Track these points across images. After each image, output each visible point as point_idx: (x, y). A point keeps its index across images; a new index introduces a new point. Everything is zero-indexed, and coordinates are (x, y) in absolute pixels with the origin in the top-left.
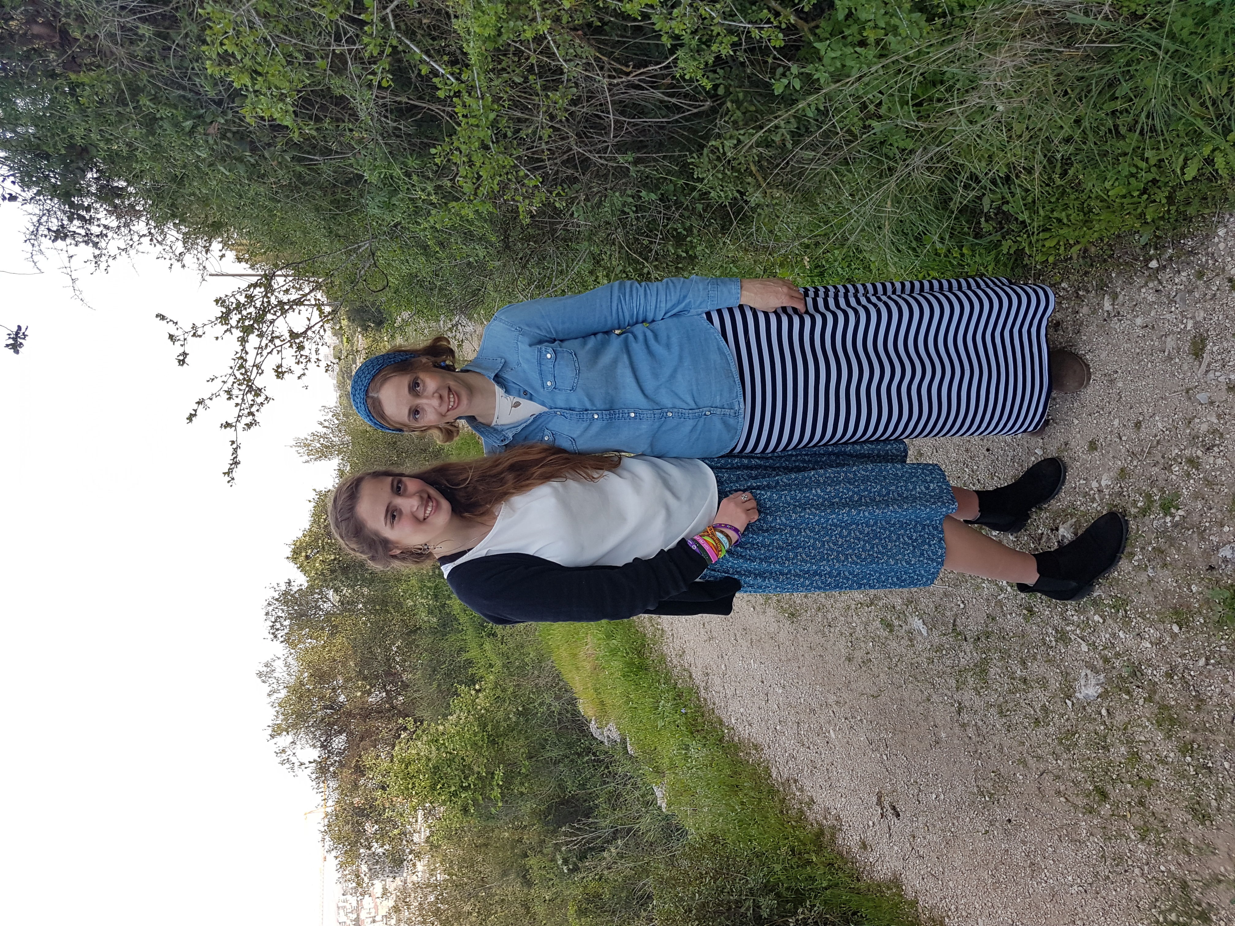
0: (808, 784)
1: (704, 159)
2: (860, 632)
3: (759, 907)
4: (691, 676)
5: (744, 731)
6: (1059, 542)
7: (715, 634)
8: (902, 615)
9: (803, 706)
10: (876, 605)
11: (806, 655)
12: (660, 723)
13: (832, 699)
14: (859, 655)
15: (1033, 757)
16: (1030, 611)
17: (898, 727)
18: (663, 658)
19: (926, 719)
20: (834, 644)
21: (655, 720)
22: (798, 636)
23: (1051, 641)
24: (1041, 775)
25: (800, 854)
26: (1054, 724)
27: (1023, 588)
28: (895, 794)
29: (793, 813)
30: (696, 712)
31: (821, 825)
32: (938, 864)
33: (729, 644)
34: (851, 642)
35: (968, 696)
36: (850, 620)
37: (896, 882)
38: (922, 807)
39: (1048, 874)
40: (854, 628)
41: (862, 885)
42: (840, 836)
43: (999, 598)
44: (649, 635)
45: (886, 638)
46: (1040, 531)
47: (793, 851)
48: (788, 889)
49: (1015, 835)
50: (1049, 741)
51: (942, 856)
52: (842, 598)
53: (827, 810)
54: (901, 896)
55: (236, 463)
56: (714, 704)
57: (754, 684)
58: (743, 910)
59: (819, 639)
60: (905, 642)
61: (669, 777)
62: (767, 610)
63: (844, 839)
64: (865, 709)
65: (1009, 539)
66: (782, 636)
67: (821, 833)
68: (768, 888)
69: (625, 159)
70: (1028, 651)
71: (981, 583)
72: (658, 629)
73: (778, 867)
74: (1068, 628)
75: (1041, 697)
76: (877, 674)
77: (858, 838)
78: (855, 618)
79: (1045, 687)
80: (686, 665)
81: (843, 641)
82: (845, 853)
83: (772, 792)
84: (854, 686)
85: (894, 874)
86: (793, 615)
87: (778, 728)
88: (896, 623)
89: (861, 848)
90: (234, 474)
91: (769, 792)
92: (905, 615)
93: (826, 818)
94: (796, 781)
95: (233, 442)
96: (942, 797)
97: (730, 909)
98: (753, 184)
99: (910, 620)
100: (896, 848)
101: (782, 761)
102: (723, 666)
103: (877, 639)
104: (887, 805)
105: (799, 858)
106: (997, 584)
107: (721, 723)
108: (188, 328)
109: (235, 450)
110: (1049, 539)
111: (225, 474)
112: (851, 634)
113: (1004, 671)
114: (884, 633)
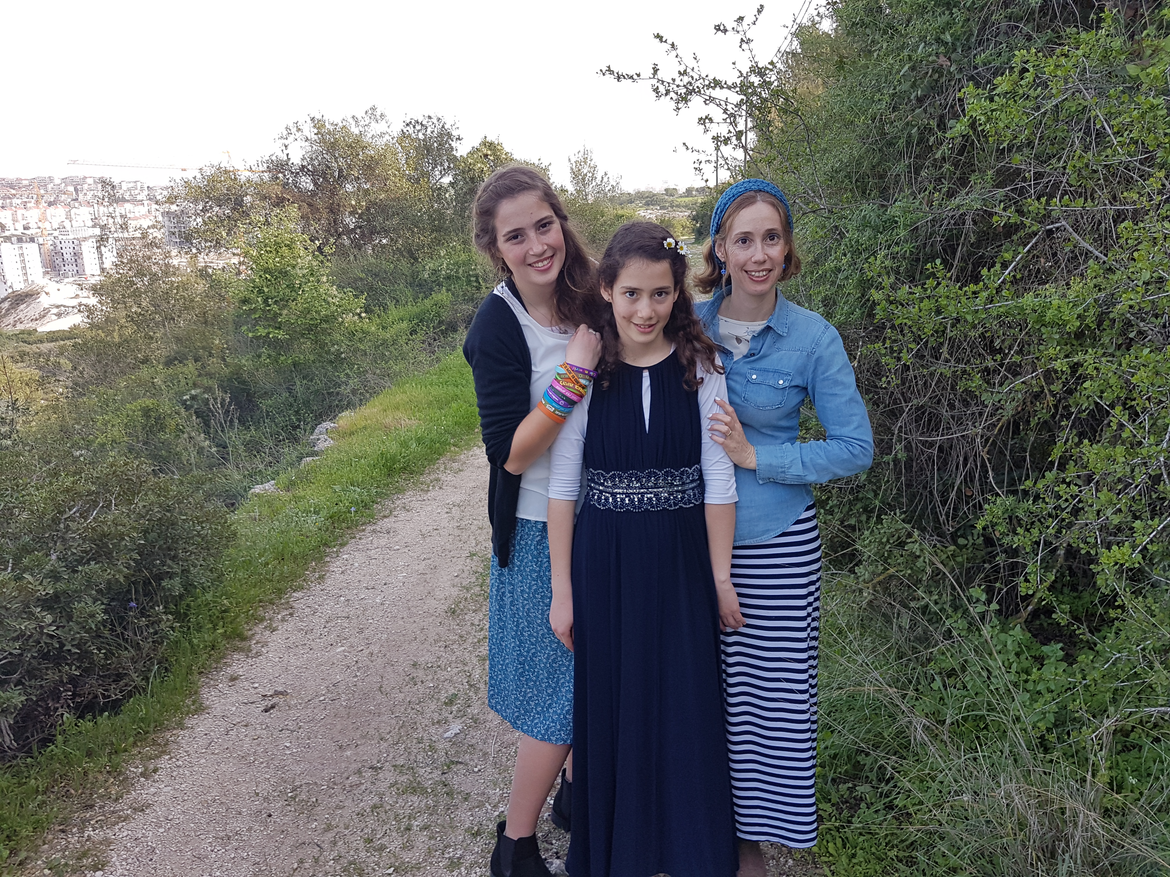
0: (290, 626)
1: (900, 525)
3: (170, 578)
4: (385, 517)
5: (336, 566)
6: (546, 859)
7: (428, 540)
8: (461, 714)
9: (365, 622)
10: (470, 690)
11: (415, 625)
12: (337, 488)
13: (375, 649)
14: (420, 674)
15: (335, 837)
16: (478, 834)
17: (353, 711)
18: (401, 491)
19: (363, 737)
20: (428, 651)
21: (340, 483)
22: (434, 617)
23: (449, 853)
24: (318, 846)
25: (223, 618)
26: (368, 857)
27: (502, 826)
28: (287, 708)
29: (261, 612)
30: (352, 521)
31: (250, 638)
32: (221, 748)
33: (420, 553)
34: (432, 667)
35: (388, 776)
36: (453, 665)
37: (200, 709)
38: (276, 733)
39: (220, 852)
40: (446, 669)
41: (196, 676)
42: (241, 656)
43: (487, 804)
44: (422, 479)
45: (438, 699)
46: (554, 842)
47: (225, 611)
48: (188, 605)
49: (256, 821)
50: (352, 853)
51: (230, 752)
52: (473, 658)
53: (265, 644)
54: (188, 714)
55: (619, 78)
56: (360, 539)
57: (382, 576)
58: (169, 562)
59: (432, 636)
60: (436, 716)
61: (285, 496)
62: (456, 589)
63: (239, 660)
64: (367, 680)
65: (546, 814)
66: (432, 603)
67: (244, 639)
68: (188, 587)
69: (899, 450)
70: (437, 832)
71: (500, 787)
72: (428, 487)
73: (209, 596)
74: (463, 869)
75: (394, 844)
76: (402, 690)
77: (241, 673)
78: (455, 670)
79: (404, 848)
80: (396, 513)
81: (432, 659)
82: (225, 661)
83: (280, 592)
84: (389, 669)
85: (208, 707)
87: (342, 598)
88: (454, 708)
89: (231, 676)
90: (608, 75)
91: (279, 589)
92: (462, 717)
93: (257, 643)
94: (291, 615)
96: (288, 752)
97: (169, 549)
98: (876, 571)
99: (458, 721)
100: (234, 709)
101: (310, 602)
102: (398, 547)
103: (436, 691)
104: (275, 700)
105: (218, 617)
106: (499, 802)
107: (342, 545)
108: (748, 36)
109: (631, 77)
110: (547, 850)
111: (609, 67)
112: (439, 667)
113: (416, 810)
114: (443, 697)
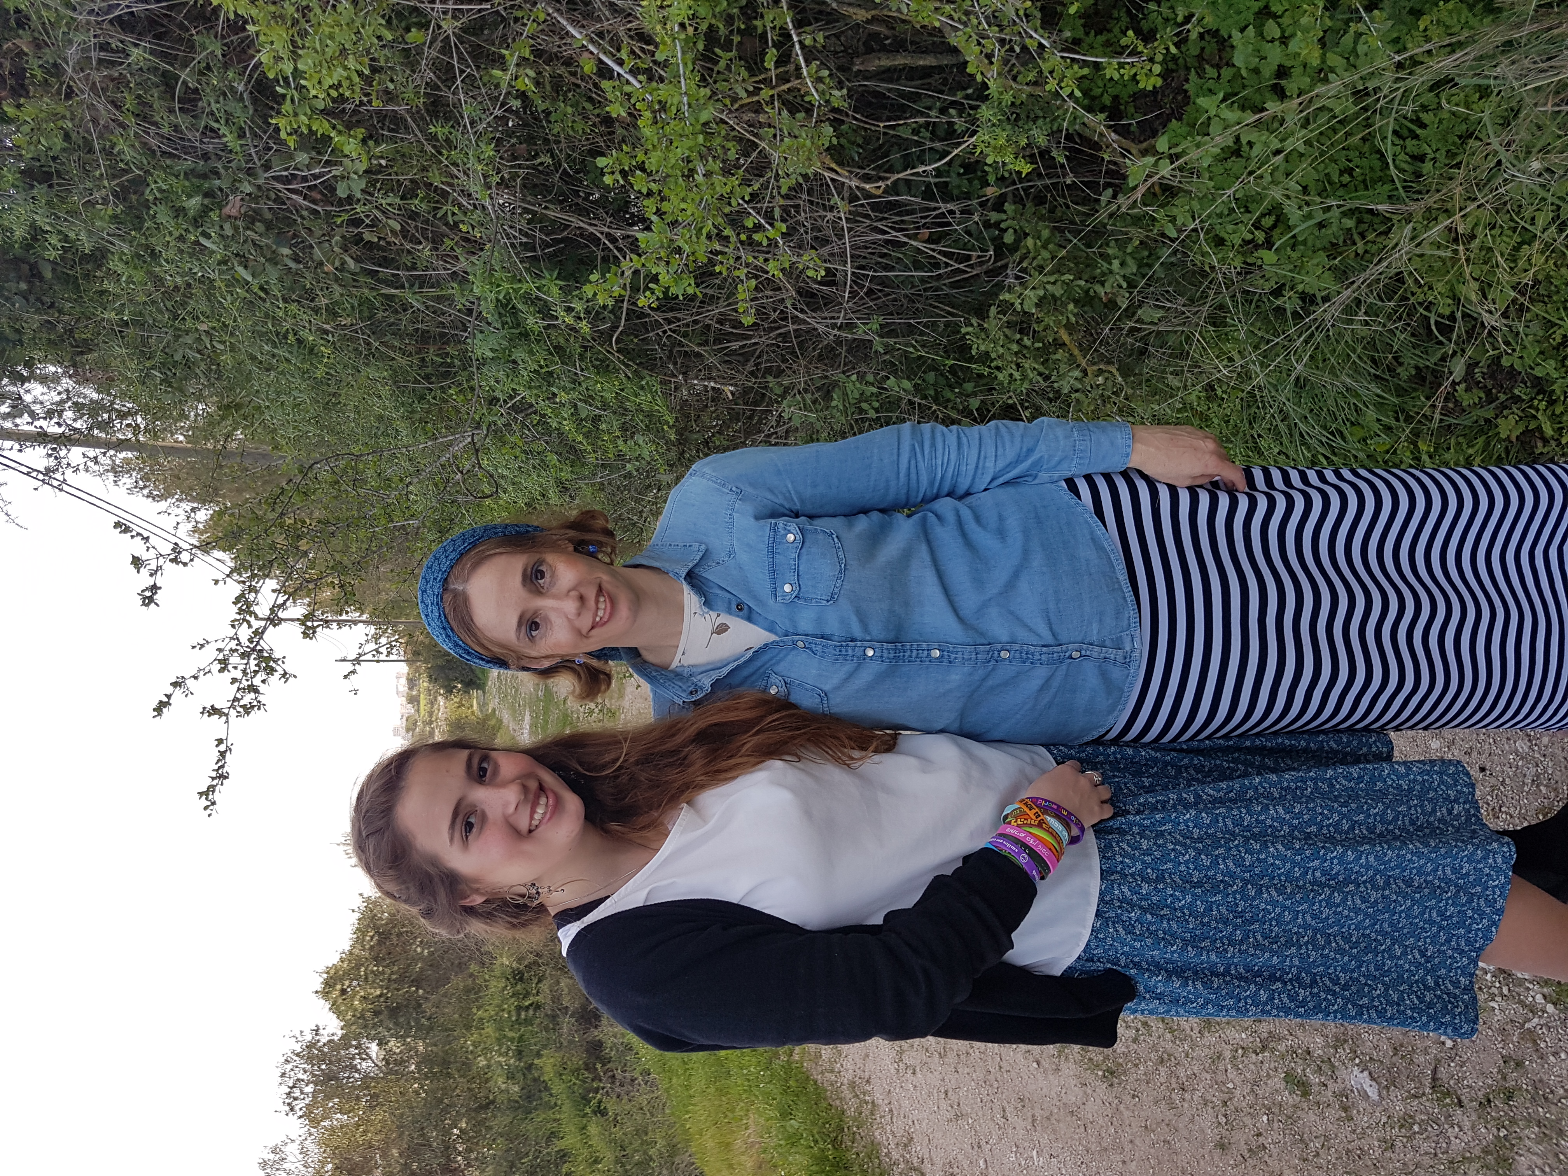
2: (1241, 1097)
7: (966, 1109)
8: (1326, 1066)
10: (1273, 1050)
11: (1138, 1142)
14: (1240, 1139)
18: (874, 1150)
20: (1192, 1121)
22: (1122, 1107)
33: (991, 1125)
34: (1225, 1116)
36: (1221, 1078)
40: (1230, 1091)
43: (1528, 1025)
44: (851, 1112)
45: (1295, 1106)
52: (1206, 1042)
55: (221, 776)
59: (1162, 1112)
60: (1335, 1113)
62: (1063, 1066)
66: (1092, 1109)
69: (867, 328)
72: (867, 1103)
78: (1232, 1074)
80: (915, 1160)
81: (1209, 1114)
86: (1112, 1073)
88: (1315, 1079)
90: (217, 796)
92: (1333, 1066)
95: (220, 741)
98: (1065, 362)
99: (1342, 1073)
102: (982, 1162)
103: (1276, 1110)
108: (166, 549)
109: (223, 754)
111: (201, 794)
112: (1225, 1103)
114: (1289, 1098)
